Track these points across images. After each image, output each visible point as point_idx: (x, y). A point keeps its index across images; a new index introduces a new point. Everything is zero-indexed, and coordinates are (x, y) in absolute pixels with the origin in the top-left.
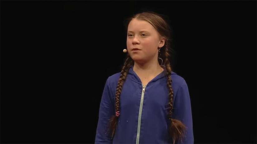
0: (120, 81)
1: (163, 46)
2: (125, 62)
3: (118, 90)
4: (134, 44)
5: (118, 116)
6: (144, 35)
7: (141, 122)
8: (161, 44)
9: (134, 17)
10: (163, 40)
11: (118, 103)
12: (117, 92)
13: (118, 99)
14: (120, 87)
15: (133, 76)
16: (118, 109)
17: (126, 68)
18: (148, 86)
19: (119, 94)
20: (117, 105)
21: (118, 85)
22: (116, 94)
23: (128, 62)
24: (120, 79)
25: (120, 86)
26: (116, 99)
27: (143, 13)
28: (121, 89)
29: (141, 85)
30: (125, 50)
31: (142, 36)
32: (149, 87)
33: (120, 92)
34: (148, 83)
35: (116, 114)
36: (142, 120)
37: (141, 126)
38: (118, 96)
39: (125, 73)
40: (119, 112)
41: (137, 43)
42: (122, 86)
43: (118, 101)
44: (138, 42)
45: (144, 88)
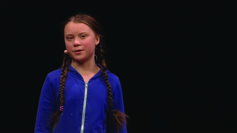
0: (62, 78)
1: (98, 43)
2: (64, 61)
3: (61, 87)
4: (76, 46)
5: (61, 110)
6: (84, 36)
7: (86, 116)
8: (97, 42)
9: (70, 21)
10: (98, 38)
11: (62, 98)
12: (61, 88)
13: (62, 95)
14: (63, 84)
15: (74, 73)
16: (62, 104)
17: (65, 66)
18: (89, 82)
19: (63, 90)
20: (62, 100)
21: (61, 82)
22: (60, 90)
23: (66, 61)
24: (62, 76)
25: (63, 82)
26: (60, 95)
27: (77, 16)
28: (64, 85)
29: (83, 81)
30: (66, 51)
31: (82, 37)
32: (91, 83)
33: (63, 88)
34: (90, 80)
35: (60, 108)
36: (86, 113)
37: (85, 119)
38: (62, 92)
39: (65, 70)
40: (63, 106)
41: (79, 45)
42: (64, 82)
43: (62, 97)
44: (79, 43)
45: (86, 84)
